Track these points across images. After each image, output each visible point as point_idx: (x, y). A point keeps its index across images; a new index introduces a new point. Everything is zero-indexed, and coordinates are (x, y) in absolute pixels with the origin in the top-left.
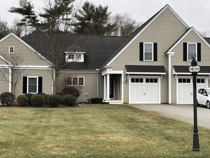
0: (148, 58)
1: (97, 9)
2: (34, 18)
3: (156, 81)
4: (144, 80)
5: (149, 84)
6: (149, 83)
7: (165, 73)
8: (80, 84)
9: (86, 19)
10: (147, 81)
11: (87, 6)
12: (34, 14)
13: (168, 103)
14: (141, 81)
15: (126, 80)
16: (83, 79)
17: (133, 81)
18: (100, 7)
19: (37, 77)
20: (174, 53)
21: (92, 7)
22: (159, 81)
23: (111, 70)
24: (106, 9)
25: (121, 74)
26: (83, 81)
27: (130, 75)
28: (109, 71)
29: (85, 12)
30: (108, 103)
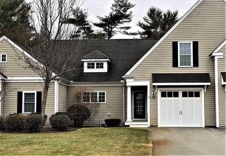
0: (185, 62)
1: (165, 15)
2: (89, 28)
3: (197, 95)
4: (180, 94)
5: (188, 99)
6: (188, 97)
7: (209, 84)
8: (100, 101)
9: (151, 27)
10: (184, 95)
11: (153, 13)
12: (88, 24)
13: (215, 127)
14: (176, 95)
15: (153, 94)
16: (104, 93)
17: (164, 95)
18: (169, 13)
19: (35, 92)
20: (222, 54)
21: (159, 13)
22: (202, 94)
23: (133, 80)
24: (176, 14)
25: (146, 87)
26: (104, 97)
27: (159, 87)
28: (130, 83)
29: (150, 19)
30: (128, 126)
